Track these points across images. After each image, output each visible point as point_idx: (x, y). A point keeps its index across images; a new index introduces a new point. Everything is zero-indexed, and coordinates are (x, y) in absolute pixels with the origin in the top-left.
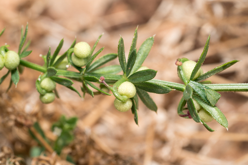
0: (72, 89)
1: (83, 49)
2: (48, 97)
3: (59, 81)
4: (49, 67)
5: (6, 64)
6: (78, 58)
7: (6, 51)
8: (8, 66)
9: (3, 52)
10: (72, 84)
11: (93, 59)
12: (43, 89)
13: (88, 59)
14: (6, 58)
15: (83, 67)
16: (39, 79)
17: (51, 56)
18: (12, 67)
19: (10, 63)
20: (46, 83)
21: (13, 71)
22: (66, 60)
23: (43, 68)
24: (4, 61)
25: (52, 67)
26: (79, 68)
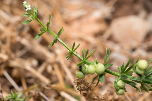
0: (135, 87)
1: (143, 64)
2: (121, 91)
3: (128, 82)
4: (122, 74)
5: (97, 71)
6: (140, 69)
7: (97, 63)
8: (98, 72)
9: (95, 64)
10: (136, 84)
11: (149, 70)
12: (118, 86)
13: (145, 70)
14: (97, 67)
15: (143, 75)
16: (116, 81)
17: (124, 68)
18: (101, 73)
19: (99, 70)
20: (120, 83)
21: (101, 75)
22: (132, 70)
23: (120, 75)
24: (96, 69)
25: (125, 74)
26: (140, 75)
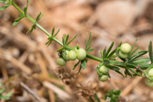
0: (119, 72)
1: (126, 47)
2: (104, 77)
3: (111, 68)
4: (105, 59)
5: (78, 57)
6: (123, 53)
7: (78, 48)
8: (79, 58)
9: (76, 49)
10: (119, 69)
11: (132, 54)
12: (101, 72)
13: (129, 54)
14: (78, 53)
15: (126, 59)
16: (99, 66)
17: (106, 52)
18: (82, 59)
19: (80, 56)
20: (103, 69)
21: (82, 61)
22: (115, 54)
23: (102, 60)
24: (77, 55)
25: (108, 59)
26: (123, 60)
